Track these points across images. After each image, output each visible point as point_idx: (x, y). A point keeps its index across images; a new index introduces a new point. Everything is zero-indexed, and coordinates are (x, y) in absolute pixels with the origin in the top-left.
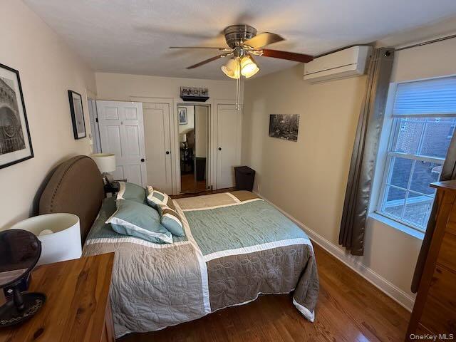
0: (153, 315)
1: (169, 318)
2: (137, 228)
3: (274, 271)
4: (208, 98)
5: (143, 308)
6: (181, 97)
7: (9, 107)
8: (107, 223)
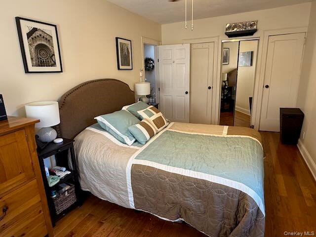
0: (98, 186)
1: (106, 193)
2: (112, 128)
3: (192, 202)
4: (255, 31)
5: (93, 177)
6: (226, 34)
7: (46, 44)
8: (95, 118)
